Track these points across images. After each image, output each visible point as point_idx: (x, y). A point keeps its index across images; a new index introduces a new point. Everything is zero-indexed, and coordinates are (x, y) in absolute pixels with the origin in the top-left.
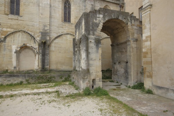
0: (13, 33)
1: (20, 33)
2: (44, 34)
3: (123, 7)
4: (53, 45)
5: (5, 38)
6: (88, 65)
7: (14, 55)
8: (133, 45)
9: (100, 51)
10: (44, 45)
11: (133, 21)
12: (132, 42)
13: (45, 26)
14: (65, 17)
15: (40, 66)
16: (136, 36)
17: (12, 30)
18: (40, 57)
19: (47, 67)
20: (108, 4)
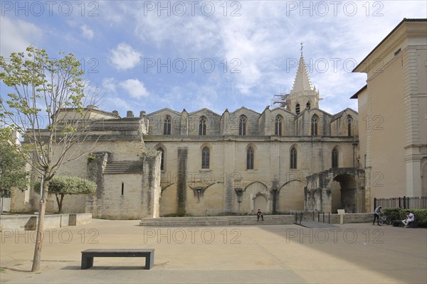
0: (251, 184)
1: (256, 184)
2: (275, 183)
3: (357, 145)
4: (281, 191)
5: (246, 188)
6: (322, 208)
7: (252, 201)
8: (359, 192)
9: (331, 198)
10: (275, 192)
11: (360, 174)
12: (358, 190)
13: (275, 176)
14: (291, 164)
15: (272, 209)
16: (362, 185)
17: (250, 182)
18: (272, 202)
19: (277, 210)
20: (338, 144)
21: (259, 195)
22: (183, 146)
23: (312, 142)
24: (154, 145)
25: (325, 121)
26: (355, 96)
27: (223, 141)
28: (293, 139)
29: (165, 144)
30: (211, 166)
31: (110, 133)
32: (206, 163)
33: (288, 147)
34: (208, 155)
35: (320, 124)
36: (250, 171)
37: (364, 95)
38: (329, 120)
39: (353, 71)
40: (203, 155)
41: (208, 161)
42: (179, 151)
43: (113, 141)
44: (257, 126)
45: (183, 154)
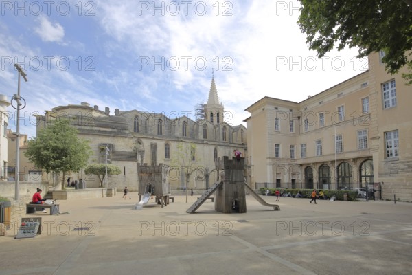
1: (197, 170)
2: (207, 170)
3: (246, 150)
4: (210, 176)
5: (191, 173)
7: (195, 182)
10: (207, 176)
13: (207, 166)
15: (206, 187)
17: (194, 169)
18: (205, 182)
21: (198, 177)
22: (154, 141)
23: (225, 146)
24: (136, 139)
25: (229, 131)
26: (245, 121)
27: (178, 141)
28: (216, 143)
29: (142, 140)
30: (171, 157)
31: (110, 130)
32: (167, 155)
33: (212, 148)
34: (169, 149)
35: (227, 134)
36: (193, 162)
37: (250, 120)
38: (232, 131)
39: (246, 110)
40: (166, 149)
41: (169, 153)
42: (152, 145)
43: (114, 137)
44: (193, 130)
45: (154, 147)
